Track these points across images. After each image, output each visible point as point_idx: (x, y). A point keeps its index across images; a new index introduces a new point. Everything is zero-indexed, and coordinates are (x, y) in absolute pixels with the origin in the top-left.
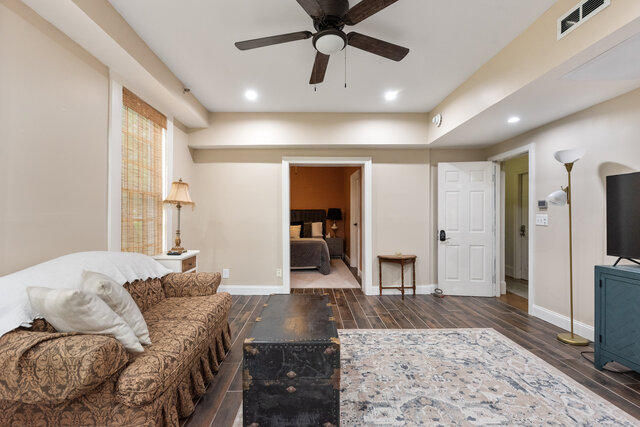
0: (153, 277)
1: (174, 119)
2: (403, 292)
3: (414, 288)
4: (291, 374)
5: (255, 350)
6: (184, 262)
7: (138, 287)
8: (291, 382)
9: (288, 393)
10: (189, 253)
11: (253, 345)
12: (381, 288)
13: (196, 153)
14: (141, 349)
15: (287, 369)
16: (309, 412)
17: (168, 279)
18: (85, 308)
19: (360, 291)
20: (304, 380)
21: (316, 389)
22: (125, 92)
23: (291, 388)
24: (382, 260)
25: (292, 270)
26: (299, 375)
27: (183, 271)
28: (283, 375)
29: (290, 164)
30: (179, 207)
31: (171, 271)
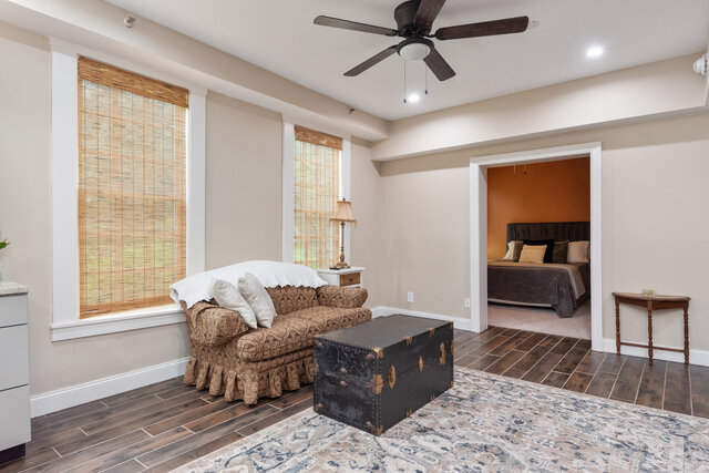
0: (306, 286)
1: (352, 137)
2: (651, 354)
3: (686, 352)
4: (343, 370)
5: (320, 344)
6: (342, 277)
7: (289, 291)
8: (343, 377)
9: (340, 386)
10: (354, 269)
11: (319, 339)
12: (619, 344)
13: (382, 167)
14: (254, 325)
15: (340, 366)
16: (356, 407)
17: (323, 290)
18: (222, 291)
19: (588, 344)
20: (352, 378)
21: (360, 388)
22: (297, 129)
23: (343, 382)
24: (620, 300)
25: (489, 303)
26: (349, 373)
27: (341, 285)
28: (337, 370)
29: (481, 166)
30: (343, 224)
31: (326, 283)
